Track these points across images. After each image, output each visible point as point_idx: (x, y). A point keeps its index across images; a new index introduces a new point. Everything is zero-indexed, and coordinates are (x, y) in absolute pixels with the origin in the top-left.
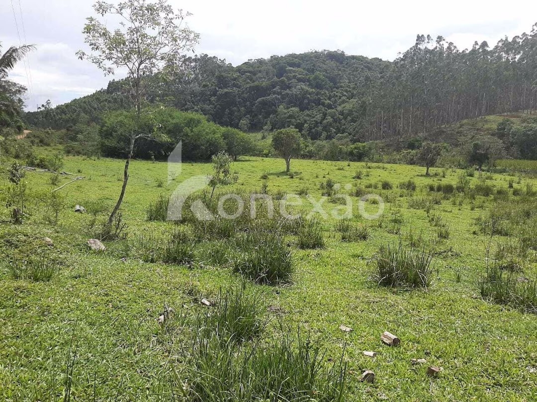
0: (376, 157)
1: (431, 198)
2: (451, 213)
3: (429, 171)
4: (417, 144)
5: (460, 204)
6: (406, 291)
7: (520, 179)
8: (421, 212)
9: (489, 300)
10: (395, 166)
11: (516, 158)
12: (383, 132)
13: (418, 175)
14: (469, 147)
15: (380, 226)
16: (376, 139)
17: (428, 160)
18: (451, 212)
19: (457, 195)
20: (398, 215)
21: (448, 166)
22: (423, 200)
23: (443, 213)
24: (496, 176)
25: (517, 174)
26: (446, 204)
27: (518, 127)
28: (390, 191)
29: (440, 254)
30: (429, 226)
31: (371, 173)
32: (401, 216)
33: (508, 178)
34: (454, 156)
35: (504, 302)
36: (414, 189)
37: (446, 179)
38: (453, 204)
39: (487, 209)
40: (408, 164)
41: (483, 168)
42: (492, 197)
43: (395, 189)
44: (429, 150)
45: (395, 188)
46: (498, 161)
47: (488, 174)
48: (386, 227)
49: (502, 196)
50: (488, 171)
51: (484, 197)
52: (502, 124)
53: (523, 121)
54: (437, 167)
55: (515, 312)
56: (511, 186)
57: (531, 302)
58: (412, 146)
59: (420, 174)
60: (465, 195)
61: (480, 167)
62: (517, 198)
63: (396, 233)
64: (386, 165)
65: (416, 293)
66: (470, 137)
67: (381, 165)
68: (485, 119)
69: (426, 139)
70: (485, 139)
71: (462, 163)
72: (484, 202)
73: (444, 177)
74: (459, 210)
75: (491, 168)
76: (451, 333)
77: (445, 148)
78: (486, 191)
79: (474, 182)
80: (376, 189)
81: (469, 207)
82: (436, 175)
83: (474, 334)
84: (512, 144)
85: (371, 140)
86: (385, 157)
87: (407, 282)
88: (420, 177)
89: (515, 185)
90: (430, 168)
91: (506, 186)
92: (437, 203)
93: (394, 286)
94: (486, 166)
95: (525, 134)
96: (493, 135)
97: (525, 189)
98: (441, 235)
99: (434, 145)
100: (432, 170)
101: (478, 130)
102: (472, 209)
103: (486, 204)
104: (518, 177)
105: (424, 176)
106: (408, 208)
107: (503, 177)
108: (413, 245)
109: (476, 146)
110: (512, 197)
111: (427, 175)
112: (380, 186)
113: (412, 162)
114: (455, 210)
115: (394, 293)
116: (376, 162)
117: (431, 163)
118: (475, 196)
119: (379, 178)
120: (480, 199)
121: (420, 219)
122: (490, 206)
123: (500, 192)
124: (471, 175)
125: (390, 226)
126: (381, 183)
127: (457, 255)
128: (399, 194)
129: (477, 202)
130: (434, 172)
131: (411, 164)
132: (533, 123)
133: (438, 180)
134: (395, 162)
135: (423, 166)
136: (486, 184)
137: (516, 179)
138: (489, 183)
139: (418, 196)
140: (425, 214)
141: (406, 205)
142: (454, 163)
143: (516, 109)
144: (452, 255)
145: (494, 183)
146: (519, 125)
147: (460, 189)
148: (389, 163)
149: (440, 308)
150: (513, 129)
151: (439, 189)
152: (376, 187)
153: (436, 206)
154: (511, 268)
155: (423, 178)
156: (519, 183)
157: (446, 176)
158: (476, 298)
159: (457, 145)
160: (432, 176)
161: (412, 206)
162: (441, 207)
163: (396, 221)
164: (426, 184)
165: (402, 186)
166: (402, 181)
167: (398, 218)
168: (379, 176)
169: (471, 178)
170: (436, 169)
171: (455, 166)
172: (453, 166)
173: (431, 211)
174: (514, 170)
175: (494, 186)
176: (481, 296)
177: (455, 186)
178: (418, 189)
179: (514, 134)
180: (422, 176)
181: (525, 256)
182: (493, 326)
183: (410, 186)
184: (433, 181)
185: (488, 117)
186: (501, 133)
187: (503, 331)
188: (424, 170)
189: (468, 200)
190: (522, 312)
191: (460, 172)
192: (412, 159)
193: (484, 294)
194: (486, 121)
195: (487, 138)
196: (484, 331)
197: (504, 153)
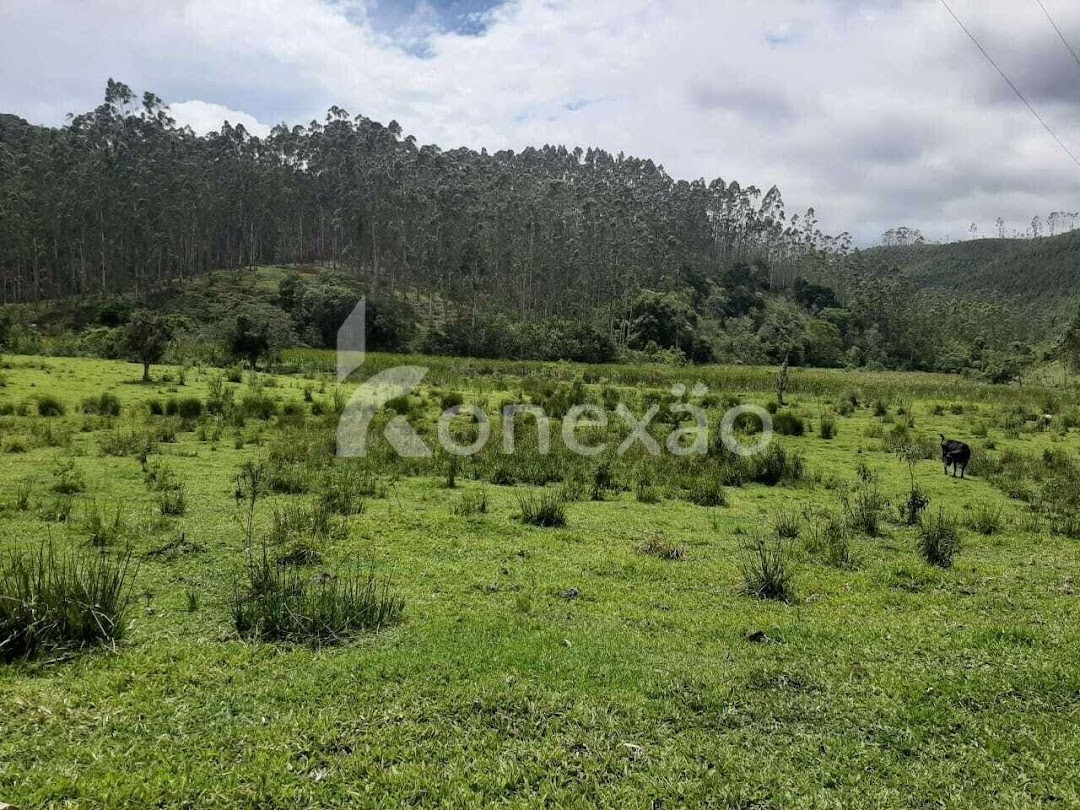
0: (23, 341)
1: (153, 430)
2: (196, 458)
3: (150, 372)
4: (120, 315)
5: (216, 439)
6: (64, 661)
7: (323, 385)
8: (130, 463)
9: (252, 637)
10: (70, 362)
11: (315, 347)
12: (41, 284)
13: (126, 382)
14: (230, 324)
15: (23, 506)
16: (23, 300)
17: (145, 349)
18: (196, 455)
19: (209, 419)
20: (71, 473)
21: (188, 362)
22: (134, 435)
23: (178, 460)
24: (282, 379)
25: (319, 375)
26: (186, 441)
27: (315, 290)
28: (60, 420)
29: (159, 553)
30: (144, 491)
31: (10, 380)
32: (78, 476)
33: (304, 383)
34: (201, 341)
35: (281, 634)
36: (116, 411)
37: (186, 388)
38: (200, 439)
39: (266, 443)
40: (103, 357)
41: (258, 365)
42: (275, 420)
43: (71, 415)
44: (145, 328)
45: (73, 412)
46: (285, 352)
47: (269, 376)
48: (40, 506)
49: (292, 417)
50: (268, 371)
51: (262, 421)
52: (287, 283)
53: (324, 280)
54: (166, 363)
55: (300, 651)
56: (308, 398)
57: (328, 623)
58: (110, 319)
59: (129, 379)
60: (225, 419)
61: (253, 363)
62: (318, 419)
63: (62, 519)
64: (50, 361)
65: (91, 659)
66: (229, 304)
67: (36, 359)
68: (257, 273)
69: (140, 305)
70: (259, 311)
71: (219, 355)
72: (261, 431)
73: (182, 384)
74: (214, 449)
75: (274, 365)
76: (161, 742)
77: (181, 324)
78: (264, 409)
79: (241, 392)
80: (23, 415)
81: (232, 442)
82: (166, 380)
83: (215, 726)
84: (307, 320)
85: (9, 301)
86: (48, 343)
87: (66, 639)
88: (130, 386)
89: (315, 396)
90: (151, 367)
91: (299, 397)
92: (166, 439)
93: (32, 658)
94: (263, 361)
95: (327, 304)
96: (273, 303)
97: (332, 402)
98: (167, 510)
99: (156, 318)
100: (157, 371)
101: (244, 291)
102: (239, 446)
103: (265, 435)
104: (321, 380)
105: (139, 382)
106: (99, 456)
107: (294, 381)
108: (100, 541)
109: (243, 324)
110: (310, 418)
111: (146, 380)
112: (33, 408)
113: (110, 354)
114: (205, 452)
115: (32, 673)
116: (24, 353)
117: (152, 356)
118: (245, 421)
119: (33, 391)
120: (253, 425)
121: (124, 477)
122: (273, 437)
123: (289, 410)
124: (236, 379)
125: (49, 502)
126: (35, 402)
127: (196, 549)
128: (81, 424)
129: (247, 432)
130: (161, 374)
131: (110, 358)
132: (339, 285)
133: (170, 391)
134: (70, 353)
135: (136, 362)
136: (263, 397)
137: (316, 384)
138: (269, 393)
139: (124, 428)
140: (138, 467)
141: (93, 449)
142: (201, 355)
143: (311, 259)
144: (186, 551)
145: (280, 392)
146: (317, 288)
147: (215, 407)
148: (56, 354)
149: (144, 684)
150: (307, 294)
151: (172, 409)
152: (23, 412)
153: (164, 447)
154: (299, 558)
155: (137, 388)
156: (322, 391)
157: (186, 383)
158: (227, 639)
159: (206, 320)
160: (156, 383)
161: (108, 451)
162: (174, 447)
163: (65, 489)
164: (144, 399)
165: (89, 406)
166: (88, 396)
167: (73, 481)
168: (33, 385)
169: (237, 384)
170: (166, 367)
171: (205, 361)
172: (200, 362)
173: (150, 459)
174: (314, 368)
175: (279, 399)
176: (236, 632)
177: (204, 403)
178: (125, 413)
179: (309, 303)
180: (134, 383)
181: (325, 531)
182: (254, 696)
183: (108, 407)
184: (160, 392)
185: (261, 270)
186: (286, 299)
187: (273, 701)
188: (137, 370)
189: (231, 430)
190: (314, 646)
191: (214, 372)
192: (111, 348)
193: (242, 626)
194: (259, 277)
195: (262, 309)
196: (234, 713)
197: (294, 337)
